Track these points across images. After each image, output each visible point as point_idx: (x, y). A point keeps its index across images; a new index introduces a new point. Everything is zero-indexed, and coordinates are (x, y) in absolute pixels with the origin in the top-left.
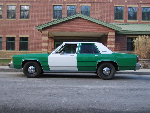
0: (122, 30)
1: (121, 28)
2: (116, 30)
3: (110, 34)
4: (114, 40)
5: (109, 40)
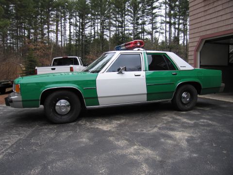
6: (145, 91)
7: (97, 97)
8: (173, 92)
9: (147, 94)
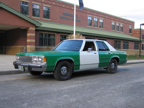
0: (42, 26)
1: (42, 24)
2: (37, 25)
3: (30, 28)
4: (34, 35)
5: (29, 35)
6: (98, 62)
7: (80, 65)
8: (109, 63)
9: (99, 64)
